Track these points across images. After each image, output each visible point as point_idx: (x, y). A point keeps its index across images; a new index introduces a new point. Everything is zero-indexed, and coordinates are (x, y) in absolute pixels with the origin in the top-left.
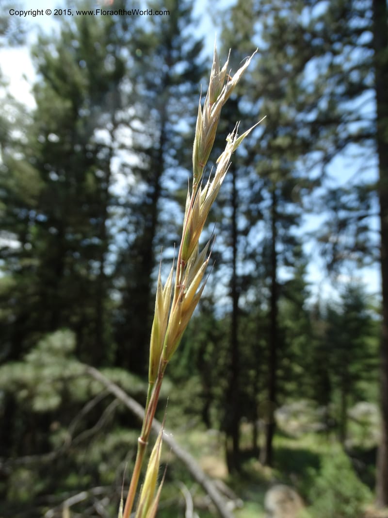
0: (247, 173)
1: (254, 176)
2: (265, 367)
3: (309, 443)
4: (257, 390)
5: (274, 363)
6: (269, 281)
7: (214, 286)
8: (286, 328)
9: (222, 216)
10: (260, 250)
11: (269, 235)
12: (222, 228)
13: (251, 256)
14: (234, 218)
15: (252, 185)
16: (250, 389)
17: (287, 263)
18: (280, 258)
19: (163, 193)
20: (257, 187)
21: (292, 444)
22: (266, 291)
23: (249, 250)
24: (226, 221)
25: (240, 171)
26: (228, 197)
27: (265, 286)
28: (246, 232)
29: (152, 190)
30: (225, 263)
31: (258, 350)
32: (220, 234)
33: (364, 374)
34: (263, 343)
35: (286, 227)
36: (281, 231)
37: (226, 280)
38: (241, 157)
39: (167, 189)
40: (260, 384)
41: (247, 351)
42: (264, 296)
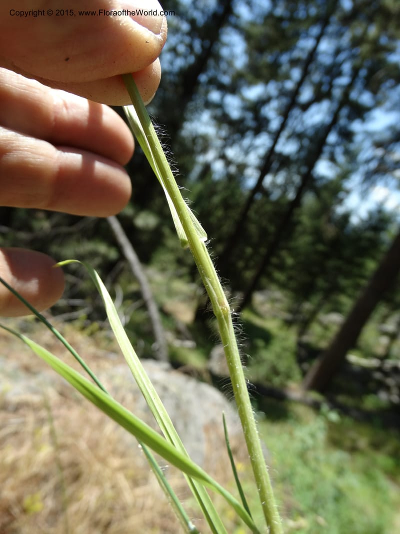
0: (339, 35)
1: (346, 40)
2: (263, 251)
3: (271, 325)
4: (247, 267)
5: (273, 250)
6: (304, 170)
7: (247, 152)
8: (299, 223)
9: (287, 77)
10: (310, 132)
11: (328, 119)
12: (282, 93)
13: (298, 136)
14: (300, 84)
15: (338, 52)
16: (241, 264)
17: (332, 159)
18: (327, 149)
19: (233, 20)
20: (342, 57)
21: (257, 321)
22: (297, 179)
23: (299, 128)
24: (289, 85)
25: (331, 29)
26: (303, 55)
27: (299, 173)
28: (305, 107)
29: (221, 11)
30: (269, 133)
31: (264, 232)
32: (278, 97)
33: (350, 291)
34: (272, 229)
35: (351, 118)
36: (342, 122)
37: (262, 151)
38: (342, 10)
39: (238, 17)
40: (252, 263)
41: (253, 229)
42: (293, 183)
